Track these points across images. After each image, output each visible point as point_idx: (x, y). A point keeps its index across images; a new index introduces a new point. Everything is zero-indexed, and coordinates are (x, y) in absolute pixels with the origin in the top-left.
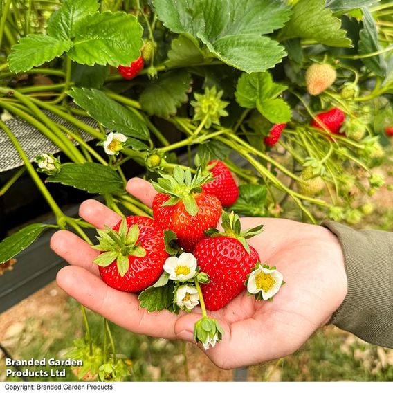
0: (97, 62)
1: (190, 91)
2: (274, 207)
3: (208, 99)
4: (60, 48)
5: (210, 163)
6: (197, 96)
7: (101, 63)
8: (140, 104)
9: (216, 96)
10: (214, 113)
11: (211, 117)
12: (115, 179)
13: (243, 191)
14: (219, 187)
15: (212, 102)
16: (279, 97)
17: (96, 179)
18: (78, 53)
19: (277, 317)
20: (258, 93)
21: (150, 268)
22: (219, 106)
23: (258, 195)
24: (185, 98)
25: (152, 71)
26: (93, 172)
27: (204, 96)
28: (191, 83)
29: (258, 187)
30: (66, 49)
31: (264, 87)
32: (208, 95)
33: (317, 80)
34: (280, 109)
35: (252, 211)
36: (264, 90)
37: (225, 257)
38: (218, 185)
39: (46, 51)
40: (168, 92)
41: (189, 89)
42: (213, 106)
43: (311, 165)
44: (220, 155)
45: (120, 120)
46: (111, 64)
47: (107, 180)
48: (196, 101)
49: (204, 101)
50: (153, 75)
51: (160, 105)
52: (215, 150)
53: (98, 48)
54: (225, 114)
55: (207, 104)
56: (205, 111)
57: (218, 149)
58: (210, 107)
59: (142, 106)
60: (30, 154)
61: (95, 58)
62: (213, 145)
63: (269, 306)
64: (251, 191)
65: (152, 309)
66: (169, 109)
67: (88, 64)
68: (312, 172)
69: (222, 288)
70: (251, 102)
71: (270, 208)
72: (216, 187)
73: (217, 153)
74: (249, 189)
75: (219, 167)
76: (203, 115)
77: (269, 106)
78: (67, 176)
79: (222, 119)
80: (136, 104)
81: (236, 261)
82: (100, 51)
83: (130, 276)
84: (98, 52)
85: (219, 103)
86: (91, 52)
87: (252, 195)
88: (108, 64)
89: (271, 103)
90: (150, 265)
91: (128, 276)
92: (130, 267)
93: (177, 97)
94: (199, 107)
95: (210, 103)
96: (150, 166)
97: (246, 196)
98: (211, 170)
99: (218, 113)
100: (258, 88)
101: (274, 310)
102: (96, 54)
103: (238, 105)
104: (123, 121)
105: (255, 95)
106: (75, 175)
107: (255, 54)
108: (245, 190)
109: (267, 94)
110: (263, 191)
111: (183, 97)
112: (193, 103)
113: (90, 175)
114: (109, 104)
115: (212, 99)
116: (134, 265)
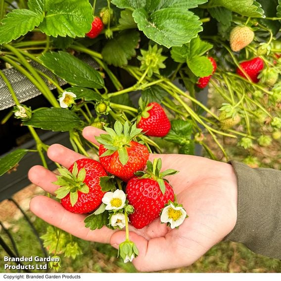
0: (59, 35)
1: (138, 47)
2: (199, 136)
3: (150, 55)
4: (32, 24)
5: (149, 105)
6: (142, 52)
7: (62, 35)
8: (102, 56)
9: (157, 52)
10: (155, 65)
11: (153, 68)
12: (75, 119)
13: (175, 125)
14: (154, 124)
15: (154, 57)
16: (205, 55)
17: (61, 120)
18: (47, 26)
19: (180, 242)
20: (189, 51)
21: (92, 200)
22: (159, 60)
23: (185, 129)
24: (134, 53)
25: (109, 33)
26: (58, 115)
27: (148, 52)
28: (139, 41)
29: (187, 122)
30: (37, 24)
31: (193, 47)
32: (151, 51)
33: (238, 40)
34: (205, 65)
35: (180, 140)
36: (193, 49)
37: (145, 197)
38: (153, 122)
39: (22, 26)
40: (122, 48)
41: (137, 46)
42: (154, 60)
43: (225, 110)
44: (159, 97)
45: (81, 74)
46: (70, 35)
47: (69, 120)
48: (142, 56)
49: (147, 56)
50: (109, 36)
51: (116, 57)
52: (156, 93)
53: (61, 23)
54: (163, 66)
55: (150, 59)
56: (147, 64)
57: (158, 92)
58: (151, 61)
59: (103, 58)
60: (21, 96)
61: (58, 31)
62: (154, 89)
63: (175, 232)
64: (180, 126)
65: (94, 228)
66: (122, 61)
67: (53, 36)
68: (225, 115)
69: (144, 216)
70: (183, 58)
71: (196, 137)
72: (152, 124)
73: (157, 95)
74: (179, 124)
75: (155, 109)
76: (146, 67)
77: (197, 62)
78: (38, 120)
79: (161, 70)
80: (99, 56)
81: (153, 200)
82: (62, 25)
83: (78, 205)
84: (60, 26)
85: (159, 58)
86: (56, 26)
87: (181, 129)
88: (67, 36)
89: (198, 59)
90: (92, 198)
91: (77, 205)
92: (78, 200)
93: (127, 51)
94: (144, 61)
95: (152, 58)
96: (98, 112)
97: (176, 129)
98: (149, 112)
99: (158, 66)
100: (189, 47)
101: (178, 236)
102: (59, 28)
103: (172, 60)
104: (83, 74)
105: (187, 52)
106: (44, 118)
107: (181, 26)
108: (176, 125)
109: (197, 51)
110: (189, 126)
111: (133, 52)
112: (139, 58)
113: (55, 117)
114: (72, 62)
115: (154, 54)
116: (81, 198)
